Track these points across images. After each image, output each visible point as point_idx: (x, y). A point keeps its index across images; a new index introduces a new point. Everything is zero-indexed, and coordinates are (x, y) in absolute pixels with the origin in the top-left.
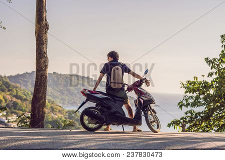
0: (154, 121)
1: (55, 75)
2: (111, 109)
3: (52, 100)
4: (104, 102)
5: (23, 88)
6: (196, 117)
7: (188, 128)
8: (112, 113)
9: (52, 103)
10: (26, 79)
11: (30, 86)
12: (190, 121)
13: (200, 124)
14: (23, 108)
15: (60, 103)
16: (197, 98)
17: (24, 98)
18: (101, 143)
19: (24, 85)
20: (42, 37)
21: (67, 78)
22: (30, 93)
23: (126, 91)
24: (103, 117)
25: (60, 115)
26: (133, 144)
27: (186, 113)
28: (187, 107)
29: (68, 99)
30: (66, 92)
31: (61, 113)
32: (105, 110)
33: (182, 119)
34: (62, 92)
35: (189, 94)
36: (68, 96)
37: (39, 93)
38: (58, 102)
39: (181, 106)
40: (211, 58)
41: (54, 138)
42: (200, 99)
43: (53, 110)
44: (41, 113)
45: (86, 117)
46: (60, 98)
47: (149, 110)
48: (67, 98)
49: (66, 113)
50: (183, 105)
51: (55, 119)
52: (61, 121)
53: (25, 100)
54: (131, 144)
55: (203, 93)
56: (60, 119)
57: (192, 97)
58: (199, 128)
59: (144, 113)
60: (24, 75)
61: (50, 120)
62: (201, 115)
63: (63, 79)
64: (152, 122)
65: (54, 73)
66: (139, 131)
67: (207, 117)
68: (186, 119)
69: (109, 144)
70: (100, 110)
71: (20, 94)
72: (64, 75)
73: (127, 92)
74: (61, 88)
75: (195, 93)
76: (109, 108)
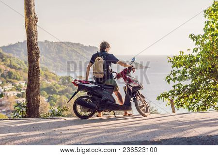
0: (143, 106)
1: (47, 44)
2: (101, 97)
3: (46, 67)
4: (94, 91)
5: (16, 57)
6: (184, 90)
7: (176, 100)
8: (103, 101)
9: (46, 71)
10: (18, 49)
11: (23, 55)
12: (178, 94)
13: (188, 96)
14: (18, 77)
15: (54, 70)
16: (184, 72)
17: (18, 67)
18: (94, 137)
19: (17, 55)
20: (32, 29)
21: (58, 45)
22: (23, 62)
23: (115, 78)
24: (95, 105)
25: (54, 82)
26: (124, 135)
27: (174, 87)
28: (174, 81)
29: (61, 66)
30: (58, 59)
31: (55, 80)
32: (96, 98)
33: (170, 92)
34: (54, 59)
35: (176, 69)
36: (61, 63)
37: (33, 83)
38: (52, 70)
39: (169, 81)
40: (195, 34)
41: (50, 134)
42: (187, 73)
43: (46, 77)
44: (36, 102)
45: (78, 107)
46: (53, 65)
47: (138, 96)
48: (60, 64)
49: (60, 79)
50: (171, 79)
51: (49, 85)
52: (55, 87)
53: (19, 69)
54: (122, 136)
55: (189, 67)
56: (55, 85)
57: (179, 71)
58: (187, 100)
59: (134, 99)
60: (16, 45)
61: (45, 87)
62: (189, 88)
63: (55, 46)
64: (141, 107)
65: (46, 41)
66: (129, 115)
67: (194, 90)
68: (174, 91)
69: (102, 137)
70: (92, 99)
71: (14, 63)
72: (56, 42)
73: (116, 80)
74: (53, 56)
75: (181, 67)
76: (100, 97)
